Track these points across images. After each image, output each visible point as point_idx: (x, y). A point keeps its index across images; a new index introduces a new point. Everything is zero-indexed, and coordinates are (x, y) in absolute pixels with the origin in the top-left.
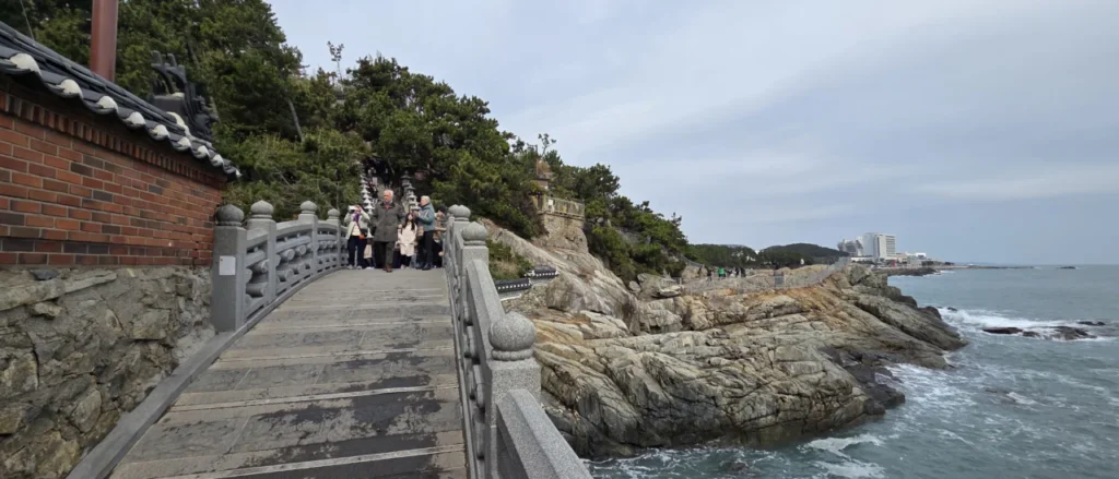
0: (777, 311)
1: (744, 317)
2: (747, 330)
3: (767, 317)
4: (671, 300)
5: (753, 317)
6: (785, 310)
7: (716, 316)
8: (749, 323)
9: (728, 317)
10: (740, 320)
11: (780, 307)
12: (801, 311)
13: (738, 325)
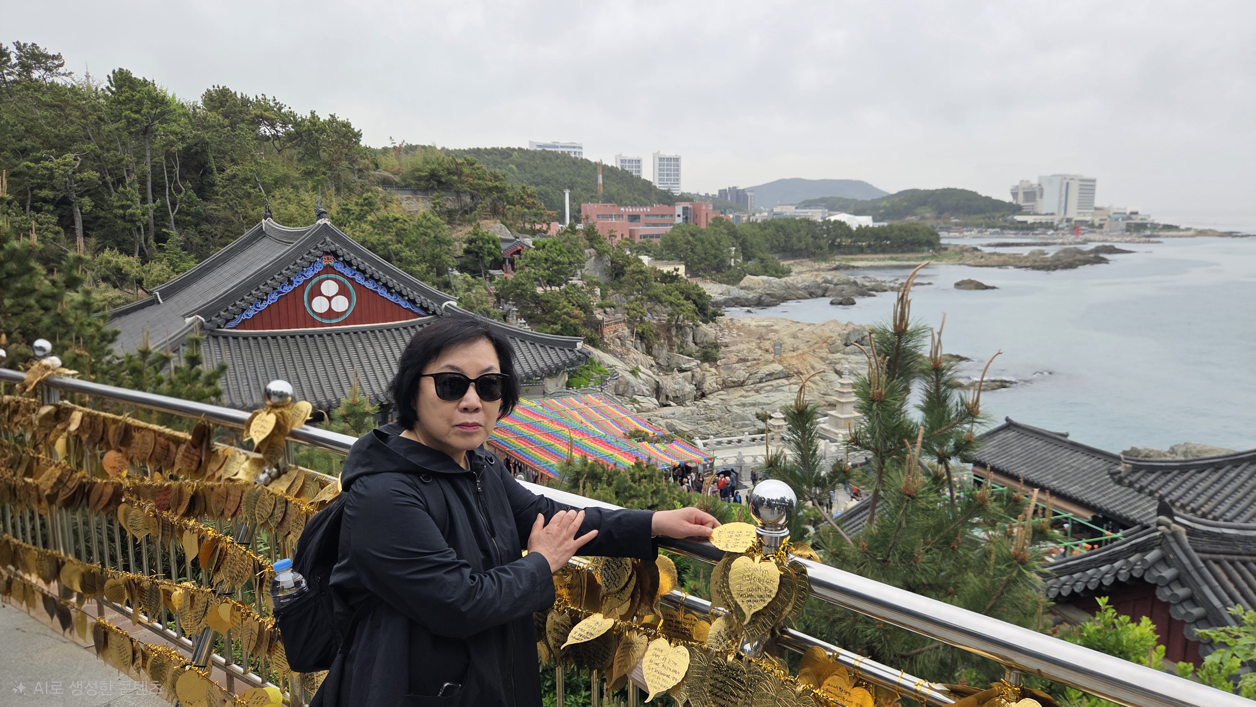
0: (769, 378)
1: (744, 382)
2: (743, 393)
3: (760, 382)
4: (689, 373)
5: (751, 382)
6: (774, 376)
7: (724, 382)
8: (746, 387)
9: (734, 382)
10: (741, 384)
11: (771, 374)
12: (788, 376)
13: (739, 388)
